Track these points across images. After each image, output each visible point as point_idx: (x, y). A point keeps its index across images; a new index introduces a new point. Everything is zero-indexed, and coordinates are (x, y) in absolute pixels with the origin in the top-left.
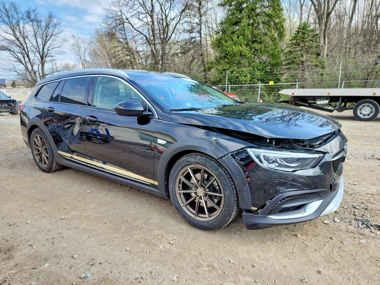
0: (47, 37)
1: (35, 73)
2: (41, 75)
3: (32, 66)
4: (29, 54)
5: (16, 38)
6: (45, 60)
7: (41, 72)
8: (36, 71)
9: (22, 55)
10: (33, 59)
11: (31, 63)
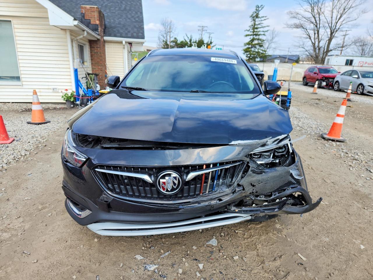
0: (344, 9)
1: (319, 49)
2: (325, 50)
3: (319, 42)
4: (320, 30)
5: (313, 15)
6: (334, 36)
7: (326, 48)
8: (321, 47)
9: (314, 31)
10: (322, 34)
11: (319, 39)
